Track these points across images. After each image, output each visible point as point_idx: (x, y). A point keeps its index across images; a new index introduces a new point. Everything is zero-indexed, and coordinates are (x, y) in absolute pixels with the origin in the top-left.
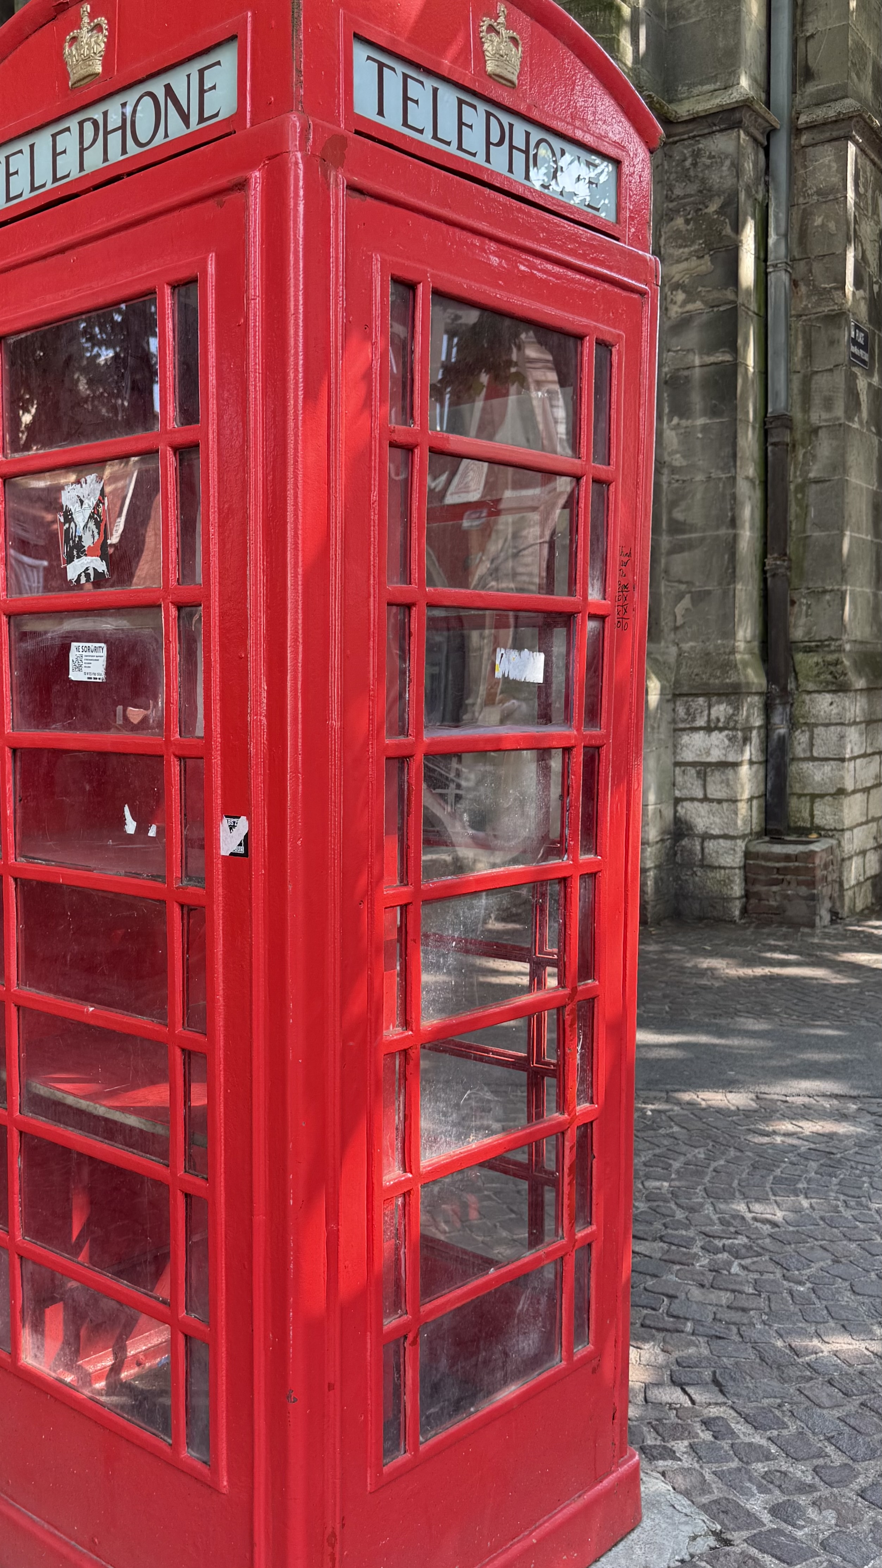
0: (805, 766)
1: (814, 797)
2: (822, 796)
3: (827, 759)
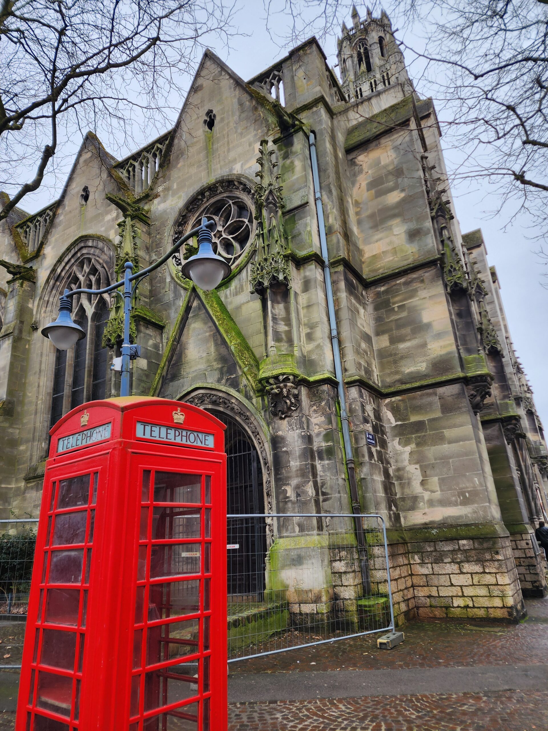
0: (373, 572)
1: (378, 583)
2: (380, 583)
3: (380, 569)
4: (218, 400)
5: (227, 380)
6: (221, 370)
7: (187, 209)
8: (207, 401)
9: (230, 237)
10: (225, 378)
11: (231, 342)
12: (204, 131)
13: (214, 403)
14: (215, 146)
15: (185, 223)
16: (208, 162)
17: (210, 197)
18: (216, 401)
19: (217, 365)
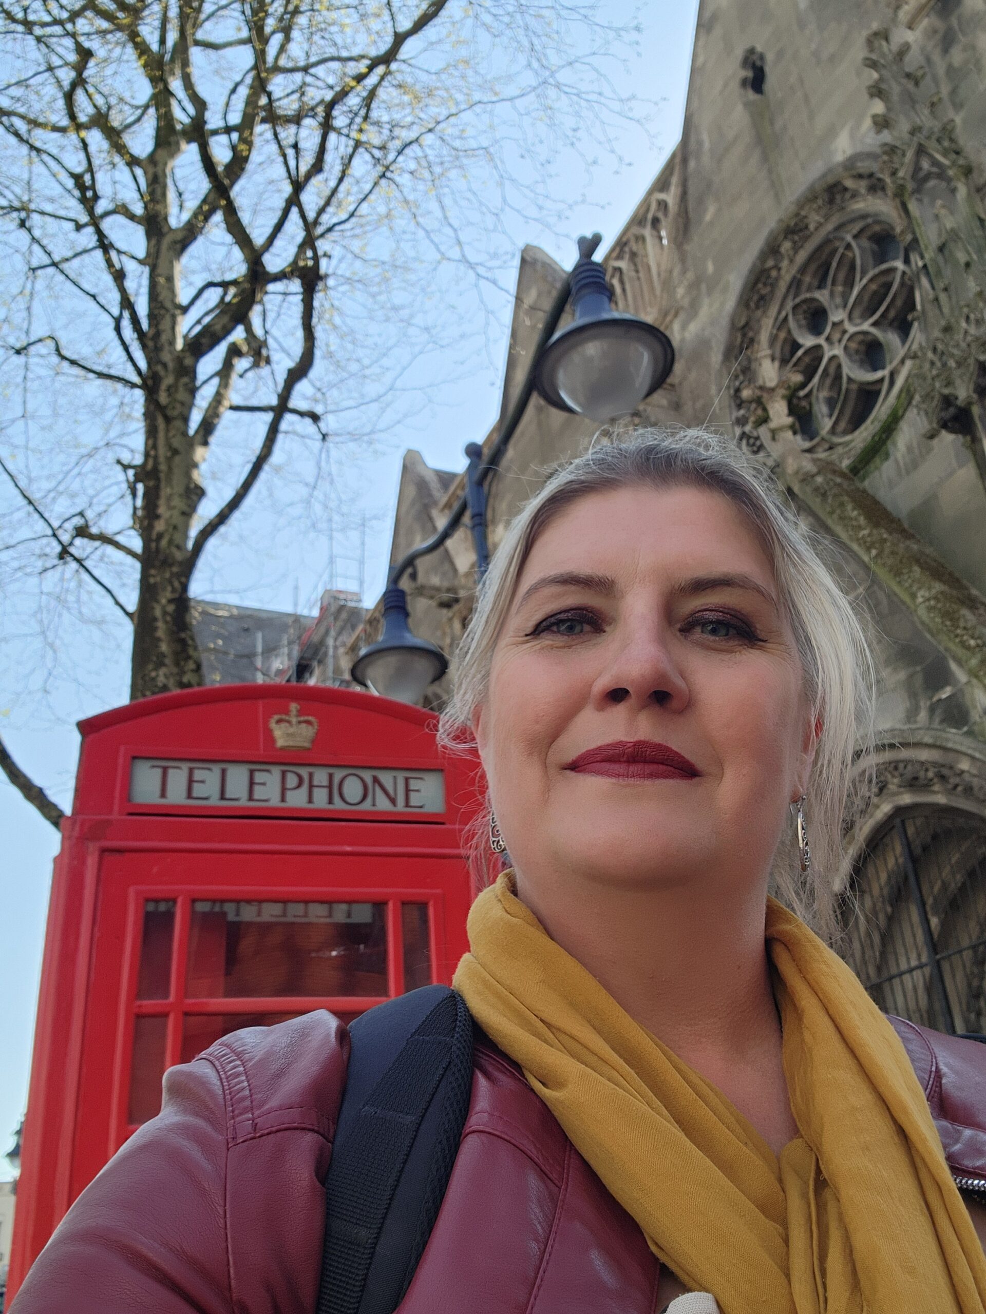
4: (922, 774)
5: (932, 710)
6: (909, 685)
7: (747, 305)
8: (894, 783)
9: (866, 326)
10: (924, 704)
11: (913, 596)
12: (746, 105)
13: (913, 784)
14: (778, 125)
15: (752, 341)
16: (770, 171)
17: (796, 249)
18: (916, 779)
19: (896, 677)
